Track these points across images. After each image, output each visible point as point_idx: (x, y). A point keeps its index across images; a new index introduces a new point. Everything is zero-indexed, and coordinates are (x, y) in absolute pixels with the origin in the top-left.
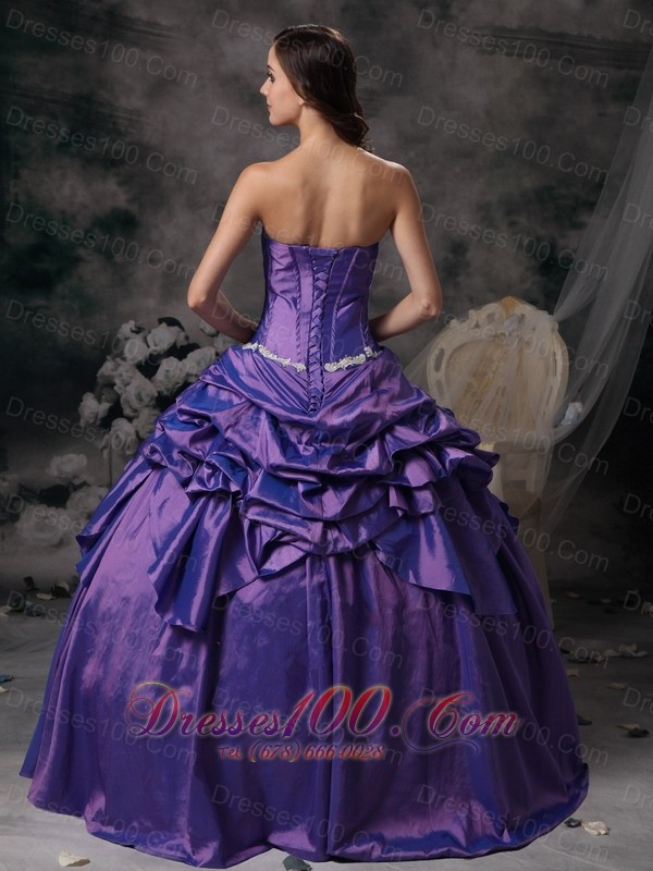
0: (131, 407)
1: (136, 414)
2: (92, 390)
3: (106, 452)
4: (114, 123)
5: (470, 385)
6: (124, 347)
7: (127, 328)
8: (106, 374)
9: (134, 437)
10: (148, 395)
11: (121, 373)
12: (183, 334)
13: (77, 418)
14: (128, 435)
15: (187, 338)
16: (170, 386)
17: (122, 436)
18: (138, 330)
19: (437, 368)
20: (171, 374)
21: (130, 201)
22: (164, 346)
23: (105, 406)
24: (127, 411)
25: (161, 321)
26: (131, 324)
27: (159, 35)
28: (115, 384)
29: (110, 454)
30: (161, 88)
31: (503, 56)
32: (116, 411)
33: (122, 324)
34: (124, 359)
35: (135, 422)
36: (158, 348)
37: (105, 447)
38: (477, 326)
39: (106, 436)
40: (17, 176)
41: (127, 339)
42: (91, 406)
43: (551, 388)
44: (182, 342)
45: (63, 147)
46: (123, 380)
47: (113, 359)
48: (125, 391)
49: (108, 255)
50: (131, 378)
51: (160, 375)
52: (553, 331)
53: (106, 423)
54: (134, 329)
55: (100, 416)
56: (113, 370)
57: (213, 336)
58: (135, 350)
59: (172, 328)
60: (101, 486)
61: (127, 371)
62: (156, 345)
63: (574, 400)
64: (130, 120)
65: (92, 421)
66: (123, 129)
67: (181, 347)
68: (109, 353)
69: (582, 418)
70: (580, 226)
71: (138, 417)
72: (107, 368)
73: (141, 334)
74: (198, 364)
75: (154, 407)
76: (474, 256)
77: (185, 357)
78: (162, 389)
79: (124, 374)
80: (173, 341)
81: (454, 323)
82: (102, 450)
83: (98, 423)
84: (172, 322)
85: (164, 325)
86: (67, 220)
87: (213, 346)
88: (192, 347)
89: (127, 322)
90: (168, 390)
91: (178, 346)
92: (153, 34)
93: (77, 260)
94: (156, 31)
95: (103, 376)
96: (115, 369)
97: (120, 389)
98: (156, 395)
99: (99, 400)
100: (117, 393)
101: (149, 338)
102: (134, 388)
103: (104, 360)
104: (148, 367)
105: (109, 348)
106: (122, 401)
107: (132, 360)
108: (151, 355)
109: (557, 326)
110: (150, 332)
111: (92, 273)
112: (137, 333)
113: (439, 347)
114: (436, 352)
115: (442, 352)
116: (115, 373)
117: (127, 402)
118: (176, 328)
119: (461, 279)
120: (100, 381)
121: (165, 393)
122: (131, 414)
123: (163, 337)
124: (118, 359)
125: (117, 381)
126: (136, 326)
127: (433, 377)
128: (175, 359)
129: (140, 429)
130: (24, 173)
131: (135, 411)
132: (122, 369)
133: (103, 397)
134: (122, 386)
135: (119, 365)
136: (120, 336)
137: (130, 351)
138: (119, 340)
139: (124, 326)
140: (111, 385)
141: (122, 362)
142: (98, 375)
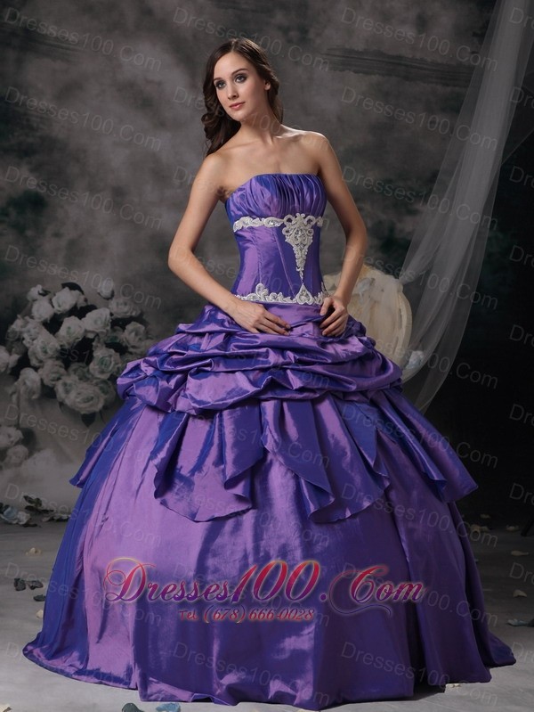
0: (37, 358)
1: (41, 364)
2: (3, 344)
3: (14, 397)
4: (28, 120)
6: (32, 305)
7: (35, 291)
8: (16, 330)
9: (39, 384)
10: (51, 349)
11: (30, 330)
12: (82, 297)
14: (34, 382)
15: (86, 300)
16: (71, 340)
17: (28, 383)
18: (45, 293)
20: (72, 330)
22: (67, 307)
23: (15, 357)
24: (34, 362)
25: (64, 286)
26: (39, 288)
27: (67, 49)
28: (23, 339)
29: (18, 399)
30: (68, 91)
31: (352, 73)
32: (24, 362)
33: (31, 287)
34: (32, 318)
35: (40, 371)
36: (61, 309)
37: (14, 393)
39: (16, 383)
41: (35, 300)
42: (3, 357)
43: (398, 338)
44: (81, 303)
46: (31, 336)
47: (23, 317)
48: (32, 344)
49: (20, 229)
50: (38, 333)
51: (63, 331)
52: (398, 291)
53: (15, 372)
54: (41, 292)
55: (10, 366)
56: (22, 327)
57: (108, 299)
58: (42, 310)
59: (73, 292)
60: (10, 426)
61: (35, 328)
62: (59, 306)
63: (416, 349)
64: (42, 118)
65: (3, 370)
66: (35, 125)
67: (82, 308)
68: (19, 313)
69: (422, 364)
70: (413, 213)
71: (42, 367)
72: (17, 326)
73: (47, 297)
74: (95, 322)
75: (57, 358)
77: (84, 316)
78: (64, 343)
79: (33, 331)
80: (74, 302)
82: (11, 395)
83: (9, 372)
84: (73, 287)
85: (67, 289)
87: (107, 307)
88: (91, 308)
89: (35, 286)
90: (69, 344)
91: (79, 306)
92: (62, 48)
94: (64, 45)
95: (14, 332)
96: (24, 326)
97: (28, 342)
98: (59, 348)
99: (10, 352)
100: (24, 346)
101: (54, 300)
102: (40, 342)
103: (12, 320)
104: (53, 324)
105: (20, 307)
106: (29, 353)
107: (39, 318)
108: (55, 314)
109: (402, 288)
110: (55, 295)
112: (44, 295)
116: (23, 329)
117: (34, 353)
118: (77, 292)
120: (11, 336)
121: (67, 347)
122: (37, 364)
123: (66, 299)
124: (27, 318)
125: (25, 335)
126: (43, 290)
128: (76, 318)
129: (44, 377)
131: (41, 362)
132: (30, 326)
133: (14, 350)
134: (28, 340)
135: (28, 322)
136: (29, 298)
137: (38, 311)
138: (28, 301)
139: (32, 289)
140: (20, 340)
141: (30, 320)
142: (9, 331)
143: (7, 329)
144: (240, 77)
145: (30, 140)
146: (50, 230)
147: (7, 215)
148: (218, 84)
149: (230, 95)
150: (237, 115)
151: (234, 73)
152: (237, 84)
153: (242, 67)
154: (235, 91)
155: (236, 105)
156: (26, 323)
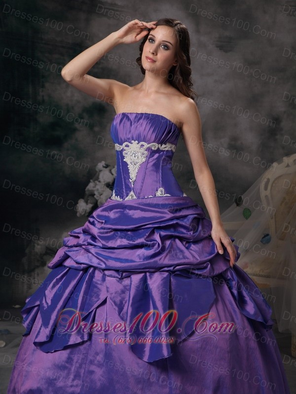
2: (83, 198)
6: (99, 175)
7: (101, 165)
8: (90, 189)
11: (98, 189)
13: (76, 212)
18: (107, 166)
19: (266, 189)
23: (90, 206)
26: (103, 163)
28: (95, 195)
33: (98, 163)
34: (99, 182)
38: (288, 166)
41: (100, 171)
42: (82, 206)
46: (99, 193)
47: (94, 181)
48: (100, 198)
50: (103, 191)
54: (104, 165)
55: (87, 211)
56: (93, 187)
58: (105, 177)
65: (83, 214)
68: (92, 179)
72: (91, 186)
73: (108, 169)
76: (286, 124)
79: (100, 189)
81: (275, 164)
83: (86, 214)
86: (69, 109)
89: (101, 162)
93: (75, 130)
95: (88, 190)
96: (95, 187)
97: (98, 197)
99: (87, 202)
100: (96, 199)
101: (112, 170)
102: (105, 197)
103: (88, 182)
105: (92, 175)
106: (98, 203)
107: (104, 182)
110: (113, 167)
111: (82, 136)
113: (267, 177)
114: (266, 180)
115: (268, 180)
116: (94, 189)
119: (278, 137)
120: (87, 193)
124: (96, 182)
125: (96, 193)
126: (105, 164)
127: (263, 193)
132: (98, 187)
133: (89, 201)
134: (98, 195)
136: (97, 170)
137: (103, 177)
138: (96, 172)
139: (99, 164)
140: (93, 195)
141: (98, 183)
142: (86, 190)
143: (85, 189)
156: (96, 185)
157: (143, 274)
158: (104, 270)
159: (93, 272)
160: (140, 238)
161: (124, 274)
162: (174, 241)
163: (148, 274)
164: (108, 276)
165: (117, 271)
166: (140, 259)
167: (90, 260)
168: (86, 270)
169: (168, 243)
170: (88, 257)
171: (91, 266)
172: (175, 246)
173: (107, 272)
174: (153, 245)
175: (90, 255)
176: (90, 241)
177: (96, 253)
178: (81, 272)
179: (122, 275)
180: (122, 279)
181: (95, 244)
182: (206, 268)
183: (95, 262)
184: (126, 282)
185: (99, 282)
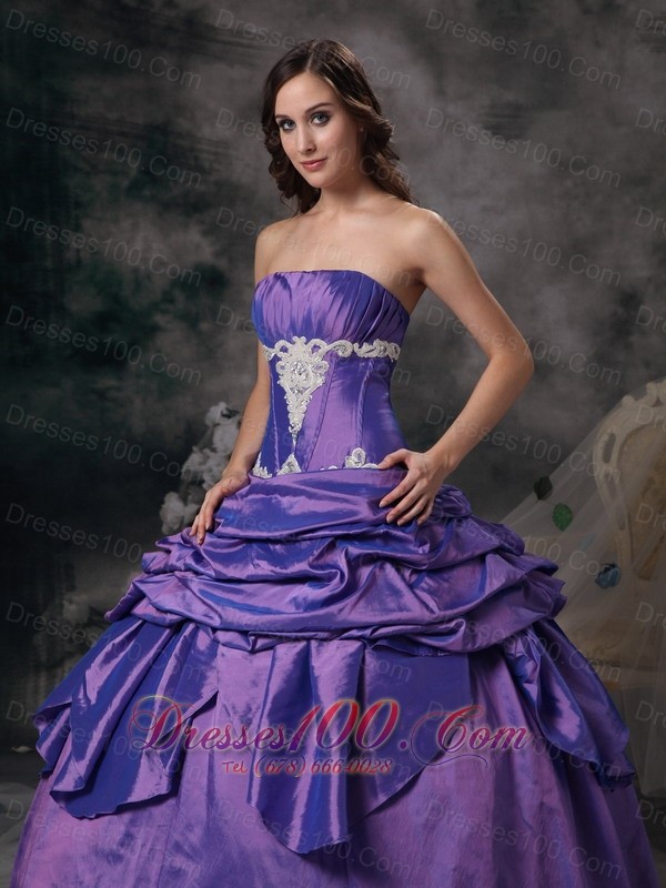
2: (176, 490)
4: (196, 158)
5: (651, 481)
6: (212, 435)
7: (216, 411)
8: (193, 469)
11: (210, 468)
13: (160, 523)
18: (230, 415)
19: (607, 458)
21: (217, 255)
23: (193, 509)
26: (222, 407)
27: (250, 46)
28: (203, 481)
33: (210, 406)
34: (214, 450)
38: (658, 403)
40: (78, 228)
41: (216, 425)
42: (175, 508)
45: (134, 189)
46: (213, 476)
47: (201, 450)
49: (191, 321)
54: (225, 412)
55: (187, 522)
56: (200, 464)
58: (228, 438)
61: (219, 465)
64: (216, 154)
65: (176, 528)
66: (207, 165)
68: (196, 444)
72: (193, 462)
73: (234, 420)
79: (215, 469)
81: (627, 400)
86: (140, 280)
89: (216, 403)
92: (242, 45)
93: (154, 329)
94: (245, 41)
95: (188, 471)
96: (204, 463)
99: (185, 501)
103: (189, 452)
105: (197, 435)
107: (225, 451)
111: (172, 344)
112: (229, 417)
113: (609, 431)
114: (605, 438)
115: (612, 436)
116: (203, 468)
120: (185, 477)
124: (207, 451)
125: (206, 477)
126: (228, 409)
127: (601, 470)
130: (87, 224)
132: (211, 463)
133: (190, 497)
135: (208, 457)
136: (208, 422)
137: (222, 440)
138: (206, 426)
139: (212, 409)
140: (198, 482)
141: (211, 454)
142: (183, 470)
143: (181, 467)
144: (319, 115)
145: (200, 187)
146: (235, 320)
147: (171, 301)
148: (283, 123)
149: (301, 147)
150: (314, 178)
151: (309, 110)
152: (314, 128)
153: (324, 100)
154: (310, 140)
155: (312, 163)
156: (207, 458)
157: (303, 644)
158: (215, 630)
159: (194, 634)
160: (299, 561)
161: (260, 642)
162: (382, 568)
163: (314, 644)
164: (224, 645)
165: (244, 633)
166: (298, 607)
167: (188, 606)
168: (177, 628)
169: (365, 572)
170: (184, 597)
171: (188, 620)
172: (380, 581)
173: (222, 636)
174: (330, 578)
175: (188, 593)
176: (190, 561)
177: (202, 591)
178: (168, 631)
179: (255, 642)
180: (253, 652)
181: (201, 569)
182: (453, 632)
183: (198, 611)
184: (263, 660)
185: (203, 658)
